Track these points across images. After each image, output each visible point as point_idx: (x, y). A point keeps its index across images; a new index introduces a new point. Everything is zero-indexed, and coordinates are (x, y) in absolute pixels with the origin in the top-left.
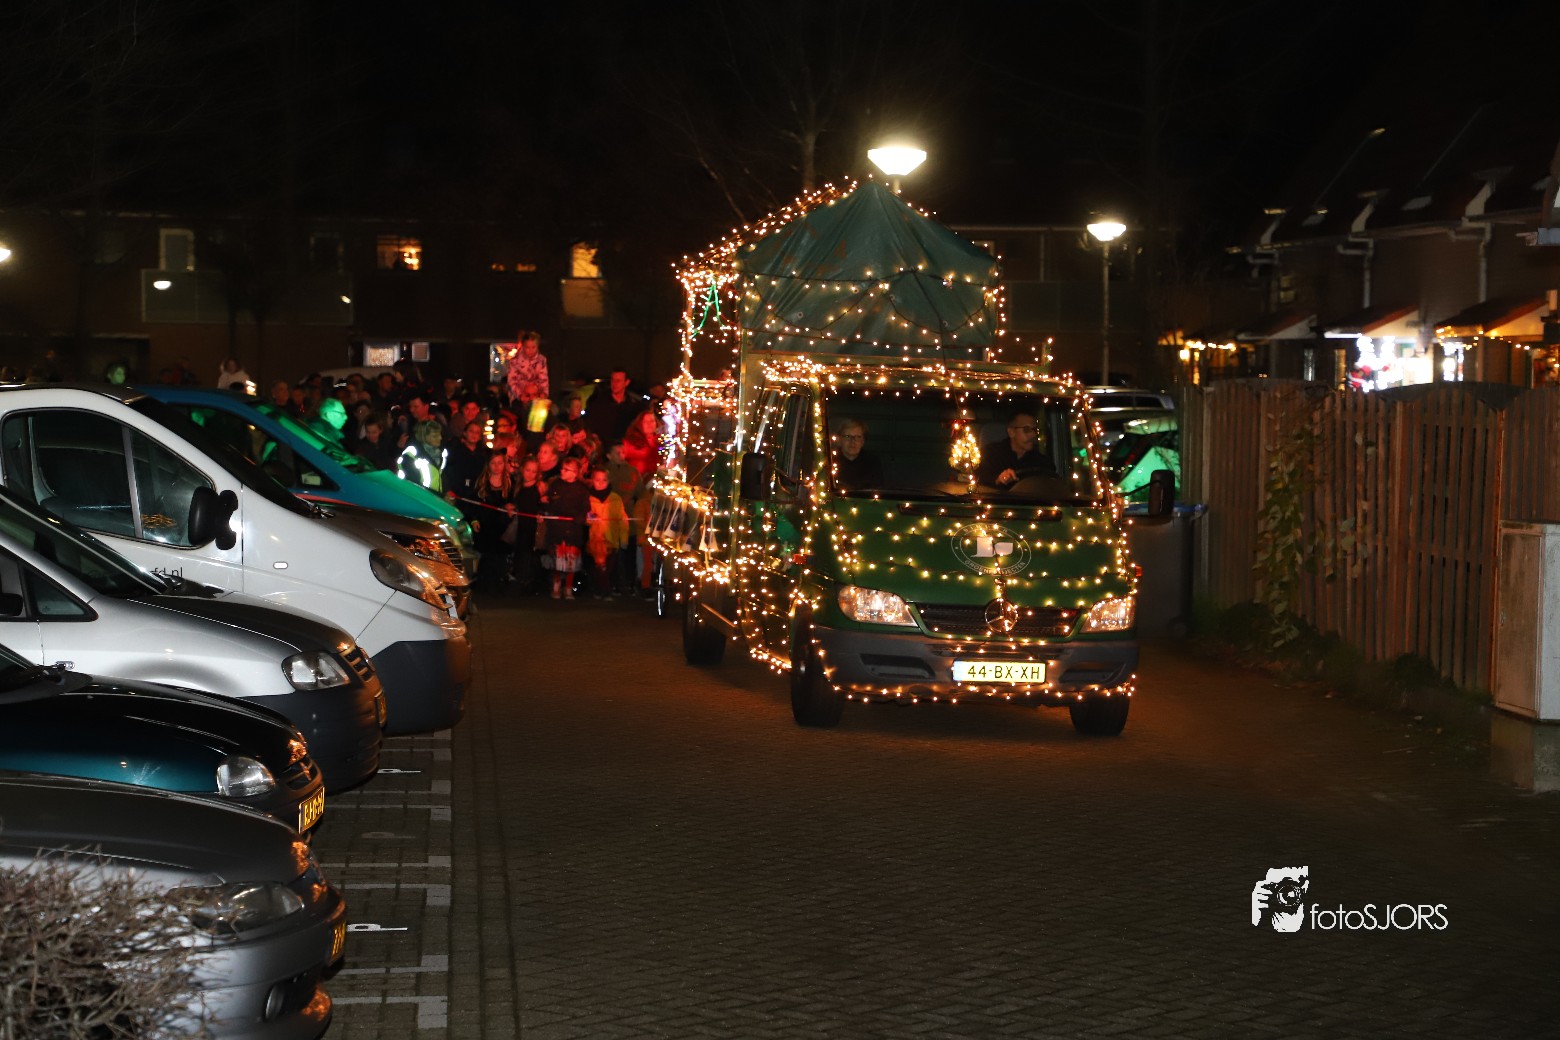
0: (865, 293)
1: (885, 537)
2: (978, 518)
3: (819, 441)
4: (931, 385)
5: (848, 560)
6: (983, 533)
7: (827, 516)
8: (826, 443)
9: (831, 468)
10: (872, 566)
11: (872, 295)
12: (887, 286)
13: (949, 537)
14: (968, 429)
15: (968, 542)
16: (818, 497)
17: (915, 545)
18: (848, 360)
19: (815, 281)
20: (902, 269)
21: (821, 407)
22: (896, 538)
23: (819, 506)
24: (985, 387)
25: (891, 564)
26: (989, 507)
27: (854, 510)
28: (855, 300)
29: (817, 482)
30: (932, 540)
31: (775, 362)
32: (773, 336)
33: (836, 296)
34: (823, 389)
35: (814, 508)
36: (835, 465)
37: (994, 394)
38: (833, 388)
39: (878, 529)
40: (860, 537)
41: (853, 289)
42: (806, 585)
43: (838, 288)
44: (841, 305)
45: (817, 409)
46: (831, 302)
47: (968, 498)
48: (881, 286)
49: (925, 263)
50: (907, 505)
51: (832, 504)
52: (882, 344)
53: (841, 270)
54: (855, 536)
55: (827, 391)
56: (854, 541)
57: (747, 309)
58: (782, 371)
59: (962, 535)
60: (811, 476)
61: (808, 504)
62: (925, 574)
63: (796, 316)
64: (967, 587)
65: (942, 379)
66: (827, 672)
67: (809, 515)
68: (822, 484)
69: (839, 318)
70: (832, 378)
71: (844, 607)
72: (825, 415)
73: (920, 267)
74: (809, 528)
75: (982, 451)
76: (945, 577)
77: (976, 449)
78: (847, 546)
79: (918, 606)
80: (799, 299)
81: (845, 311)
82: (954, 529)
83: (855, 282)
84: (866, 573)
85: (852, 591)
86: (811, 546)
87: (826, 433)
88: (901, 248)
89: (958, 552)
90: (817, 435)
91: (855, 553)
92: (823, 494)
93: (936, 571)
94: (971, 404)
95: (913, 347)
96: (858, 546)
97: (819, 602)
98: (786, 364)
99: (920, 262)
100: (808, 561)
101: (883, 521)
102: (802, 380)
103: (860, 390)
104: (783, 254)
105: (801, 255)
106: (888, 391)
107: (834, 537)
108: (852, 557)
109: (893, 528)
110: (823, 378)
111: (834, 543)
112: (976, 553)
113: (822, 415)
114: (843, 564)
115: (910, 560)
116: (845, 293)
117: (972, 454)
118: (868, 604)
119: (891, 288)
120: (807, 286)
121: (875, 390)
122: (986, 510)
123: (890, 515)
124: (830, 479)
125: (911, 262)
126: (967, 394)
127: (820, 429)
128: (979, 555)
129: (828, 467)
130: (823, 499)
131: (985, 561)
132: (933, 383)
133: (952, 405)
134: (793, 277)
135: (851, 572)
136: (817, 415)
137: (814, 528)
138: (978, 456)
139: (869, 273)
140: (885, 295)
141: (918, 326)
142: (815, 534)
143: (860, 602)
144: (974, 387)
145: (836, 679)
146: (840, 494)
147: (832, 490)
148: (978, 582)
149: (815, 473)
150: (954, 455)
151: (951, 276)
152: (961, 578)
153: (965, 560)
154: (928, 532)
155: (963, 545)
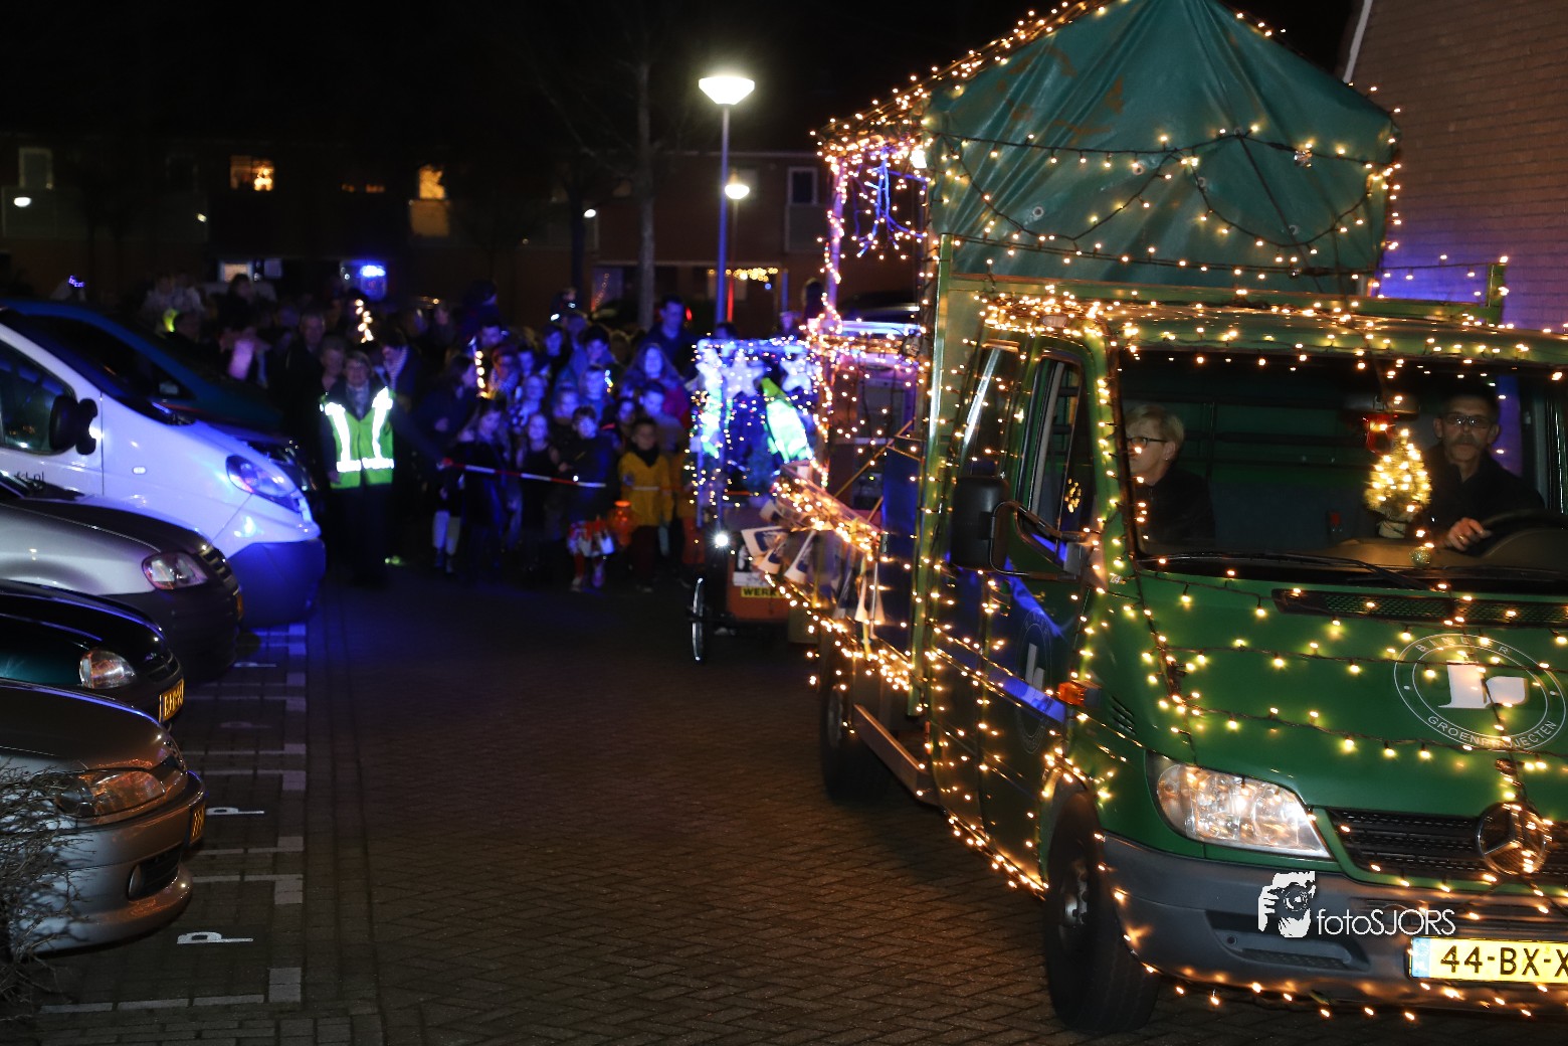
0: (1156, 174)
1: (1254, 659)
2: (1448, 623)
3: (1107, 455)
4: (1327, 343)
5: (1181, 710)
6: (1461, 656)
7: (1129, 612)
8: (1123, 457)
9: (1134, 512)
10: (1233, 725)
11: (1168, 177)
12: (1195, 162)
13: (1390, 662)
14: (1405, 433)
15: (1430, 674)
16: (1110, 569)
17: (1318, 680)
18: (1134, 293)
19: (1069, 151)
20: (1223, 131)
21: (1110, 385)
22: (1279, 663)
23: (1111, 589)
24: (1438, 349)
25: (1273, 721)
26: (1468, 598)
27: (1186, 600)
28: (1135, 188)
29: (1104, 536)
30: (1355, 669)
31: (1003, 296)
32: (996, 246)
33: (1100, 178)
34: (1111, 352)
35: (1100, 591)
36: (1142, 505)
37: (1455, 363)
38: (1133, 349)
39: (1239, 643)
40: (1202, 660)
41: (1135, 166)
42: (1080, 743)
43: (1107, 165)
44: (1113, 195)
45: (1103, 392)
46: (1092, 191)
47: (1418, 577)
48: (1184, 162)
49: (1265, 118)
50: (1297, 591)
51: (1137, 586)
52: (1194, 266)
53: (1113, 133)
54: (1189, 658)
55: (1121, 354)
56: (1190, 667)
57: (946, 201)
58: (1022, 313)
59: (1417, 660)
60: (1093, 525)
61: (1087, 583)
62: (1348, 746)
63: (1033, 215)
64: (1435, 775)
65: (1345, 332)
66: (1132, 936)
67: (1089, 602)
68: (1116, 542)
69: (1108, 218)
70: (1130, 331)
71: (1172, 806)
72: (1117, 403)
73: (1255, 128)
74: (1089, 631)
75: (1434, 480)
76: (1390, 753)
77: (1423, 475)
78: (1175, 680)
79: (1335, 815)
80: (1037, 185)
81: (1119, 206)
82: (1400, 646)
83: (1137, 154)
84: (1219, 736)
85: (1191, 776)
86: (1094, 666)
87: (1122, 439)
88: (1221, 94)
89: (1410, 695)
90: (1103, 443)
91: (1196, 695)
92: (1119, 564)
93: (1371, 740)
94: (1408, 381)
95: (1251, 269)
96: (1200, 679)
97: (1112, 785)
98: (1026, 300)
99: (1255, 120)
100: (1089, 700)
101: (1248, 627)
102: (1067, 331)
103: (1186, 355)
104: (1010, 103)
105: (1040, 105)
106: (1243, 357)
107: (1147, 658)
108: (1190, 703)
109: (1271, 639)
110: (1112, 329)
111: (1148, 670)
112: (1449, 700)
113: (1113, 403)
114: (1168, 719)
115: (1314, 714)
116: (1120, 172)
117: (1415, 484)
118: (1221, 804)
119: (1202, 163)
120: (1054, 161)
121: (1215, 355)
122: (1462, 604)
123: (1261, 613)
124: (1131, 532)
125: (1238, 118)
126: (1400, 363)
127: (1110, 430)
128: (1457, 702)
129: (1127, 510)
130: (1119, 572)
131: (1471, 719)
132: (1329, 341)
133: (1372, 383)
134: (1027, 143)
135: (1187, 735)
136: (1103, 402)
137: (1101, 630)
138: (1426, 487)
139: (1164, 138)
140: (1190, 178)
141: (1246, 233)
142: (1104, 642)
143: (1205, 800)
144: (1415, 349)
145: (1151, 949)
146: (1155, 566)
147: (1139, 557)
148: (1461, 764)
149: (1101, 520)
150: (1377, 485)
151: (1309, 145)
152: (1425, 755)
153: (1429, 714)
154: (1345, 652)
155: (1421, 680)
